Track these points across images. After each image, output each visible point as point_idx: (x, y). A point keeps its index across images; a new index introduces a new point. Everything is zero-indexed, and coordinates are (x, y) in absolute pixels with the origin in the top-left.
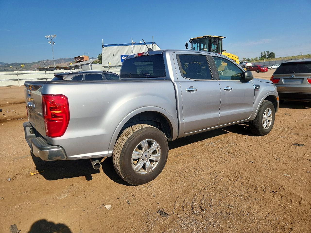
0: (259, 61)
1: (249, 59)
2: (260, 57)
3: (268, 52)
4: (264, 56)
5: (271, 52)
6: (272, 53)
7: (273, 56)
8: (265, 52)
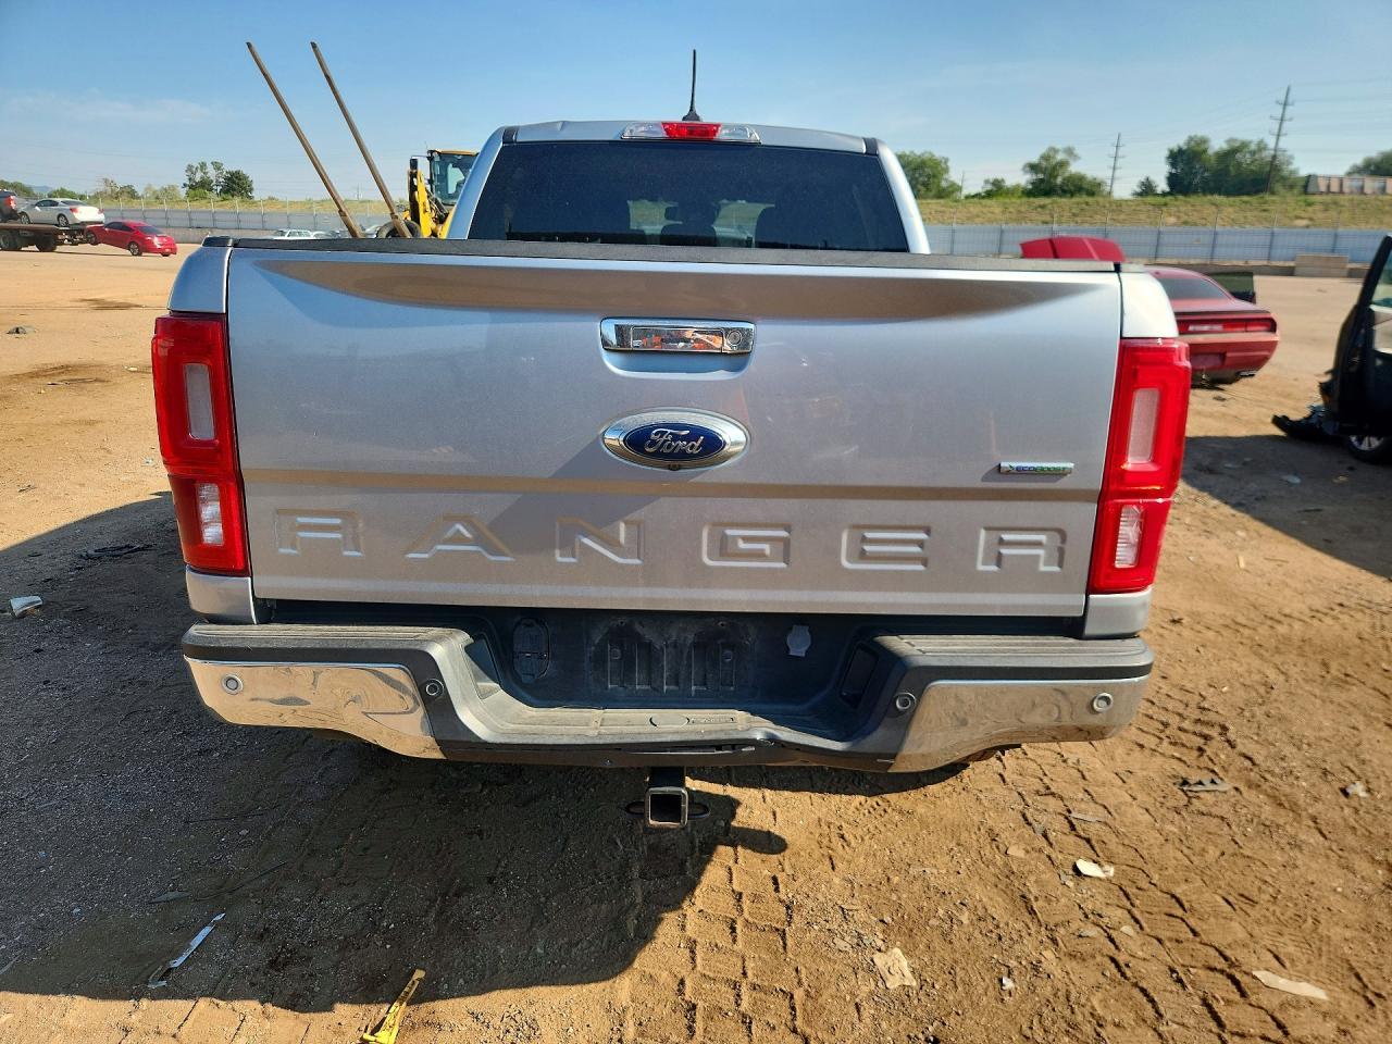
0: (188, 206)
1: (136, 188)
2: (185, 185)
3: (218, 167)
4: (205, 185)
5: (234, 170)
6: (238, 172)
7: (244, 189)
8: (203, 166)
